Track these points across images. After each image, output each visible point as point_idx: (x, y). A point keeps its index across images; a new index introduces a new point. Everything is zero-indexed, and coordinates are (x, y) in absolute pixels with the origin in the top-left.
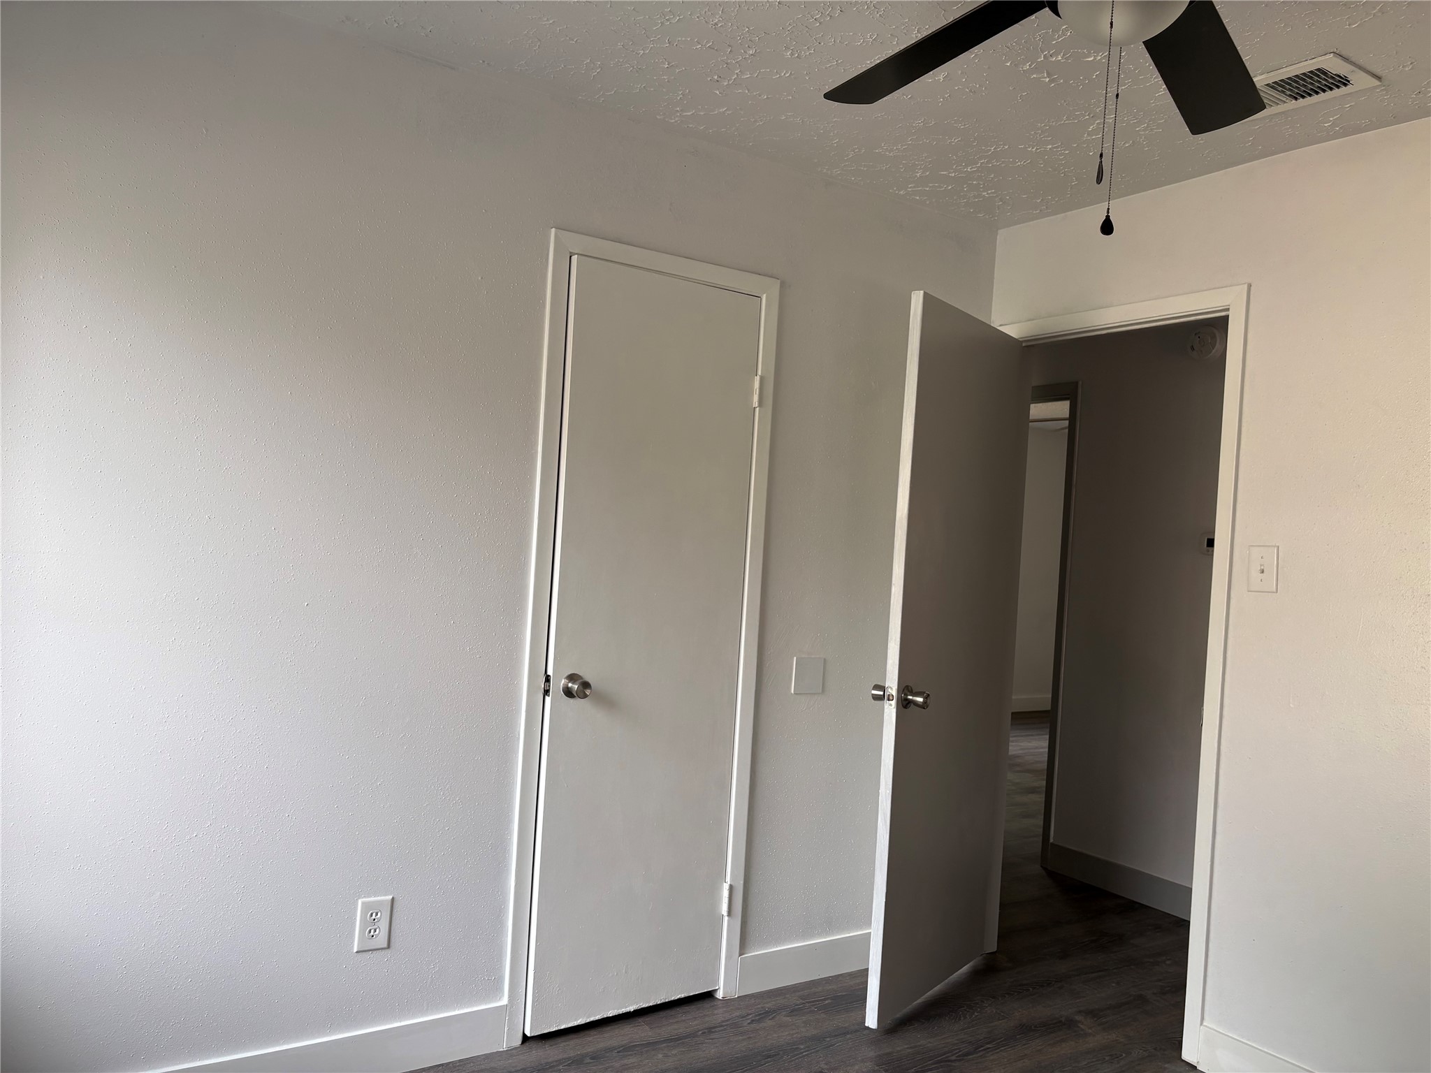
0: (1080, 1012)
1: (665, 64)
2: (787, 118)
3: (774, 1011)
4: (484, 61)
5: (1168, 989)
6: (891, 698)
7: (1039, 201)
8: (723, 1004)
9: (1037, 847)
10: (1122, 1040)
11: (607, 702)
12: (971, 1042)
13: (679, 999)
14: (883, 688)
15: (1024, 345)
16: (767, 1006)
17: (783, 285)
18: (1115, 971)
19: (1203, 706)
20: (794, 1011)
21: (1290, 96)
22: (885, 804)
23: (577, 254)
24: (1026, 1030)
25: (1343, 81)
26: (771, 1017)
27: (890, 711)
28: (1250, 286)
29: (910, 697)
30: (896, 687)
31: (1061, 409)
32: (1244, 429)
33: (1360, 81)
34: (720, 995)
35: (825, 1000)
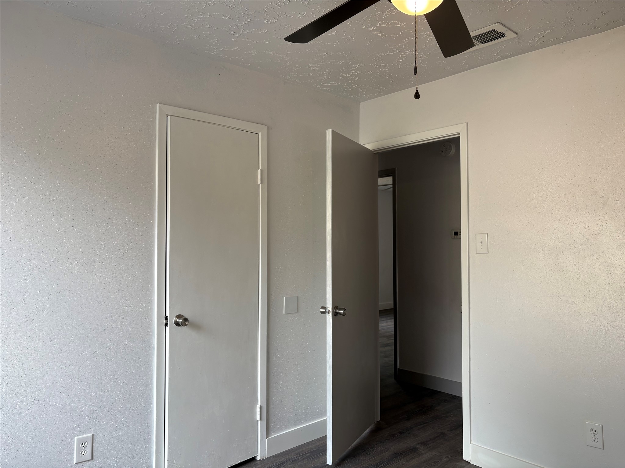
0: (418, 444)
1: (208, 26)
2: (266, 52)
3: (284, 463)
4: (118, 24)
5: (453, 428)
6: (329, 312)
7: (377, 89)
8: (260, 462)
9: (392, 371)
10: (437, 454)
11: (197, 327)
12: (373, 465)
13: (240, 463)
14: (325, 308)
15: (374, 152)
16: (281, 460)
17: (268, 128)
18: (430, 423)
19: (461, 304)
20: (294, 462)
21: (481, 42)
22: (329, 361)
23: (170, 115)
24: (397, 455)
25: (502, 35)
26: (283, 466)
27: (329, 318)
28: (467, 124)
29: (337, 311)
30: (331, 307)
31: (389, 180)
32: (470, 185)
33: (509, 35)
34: (258, 458)
35: (307, 453)
